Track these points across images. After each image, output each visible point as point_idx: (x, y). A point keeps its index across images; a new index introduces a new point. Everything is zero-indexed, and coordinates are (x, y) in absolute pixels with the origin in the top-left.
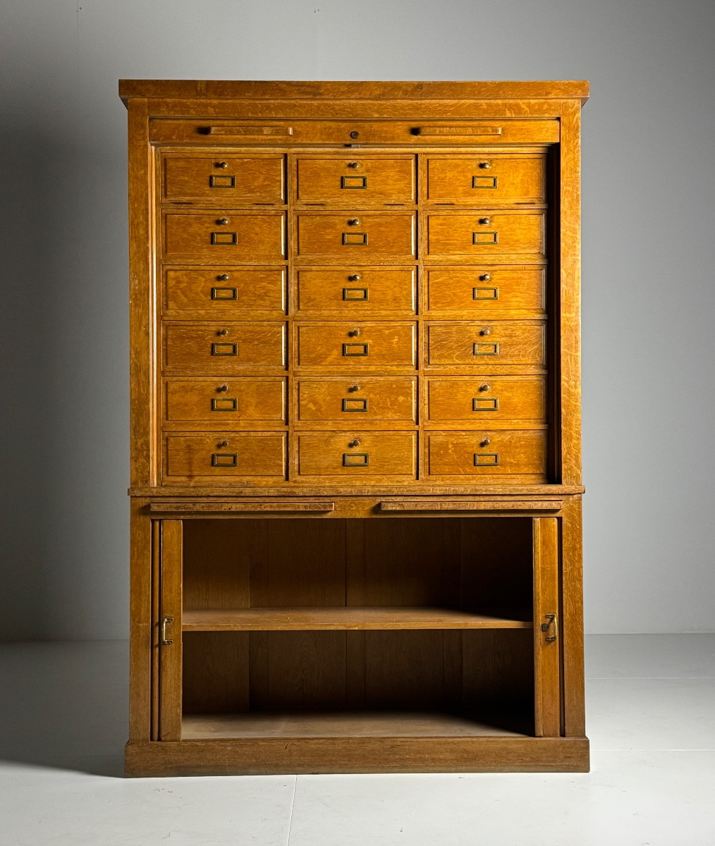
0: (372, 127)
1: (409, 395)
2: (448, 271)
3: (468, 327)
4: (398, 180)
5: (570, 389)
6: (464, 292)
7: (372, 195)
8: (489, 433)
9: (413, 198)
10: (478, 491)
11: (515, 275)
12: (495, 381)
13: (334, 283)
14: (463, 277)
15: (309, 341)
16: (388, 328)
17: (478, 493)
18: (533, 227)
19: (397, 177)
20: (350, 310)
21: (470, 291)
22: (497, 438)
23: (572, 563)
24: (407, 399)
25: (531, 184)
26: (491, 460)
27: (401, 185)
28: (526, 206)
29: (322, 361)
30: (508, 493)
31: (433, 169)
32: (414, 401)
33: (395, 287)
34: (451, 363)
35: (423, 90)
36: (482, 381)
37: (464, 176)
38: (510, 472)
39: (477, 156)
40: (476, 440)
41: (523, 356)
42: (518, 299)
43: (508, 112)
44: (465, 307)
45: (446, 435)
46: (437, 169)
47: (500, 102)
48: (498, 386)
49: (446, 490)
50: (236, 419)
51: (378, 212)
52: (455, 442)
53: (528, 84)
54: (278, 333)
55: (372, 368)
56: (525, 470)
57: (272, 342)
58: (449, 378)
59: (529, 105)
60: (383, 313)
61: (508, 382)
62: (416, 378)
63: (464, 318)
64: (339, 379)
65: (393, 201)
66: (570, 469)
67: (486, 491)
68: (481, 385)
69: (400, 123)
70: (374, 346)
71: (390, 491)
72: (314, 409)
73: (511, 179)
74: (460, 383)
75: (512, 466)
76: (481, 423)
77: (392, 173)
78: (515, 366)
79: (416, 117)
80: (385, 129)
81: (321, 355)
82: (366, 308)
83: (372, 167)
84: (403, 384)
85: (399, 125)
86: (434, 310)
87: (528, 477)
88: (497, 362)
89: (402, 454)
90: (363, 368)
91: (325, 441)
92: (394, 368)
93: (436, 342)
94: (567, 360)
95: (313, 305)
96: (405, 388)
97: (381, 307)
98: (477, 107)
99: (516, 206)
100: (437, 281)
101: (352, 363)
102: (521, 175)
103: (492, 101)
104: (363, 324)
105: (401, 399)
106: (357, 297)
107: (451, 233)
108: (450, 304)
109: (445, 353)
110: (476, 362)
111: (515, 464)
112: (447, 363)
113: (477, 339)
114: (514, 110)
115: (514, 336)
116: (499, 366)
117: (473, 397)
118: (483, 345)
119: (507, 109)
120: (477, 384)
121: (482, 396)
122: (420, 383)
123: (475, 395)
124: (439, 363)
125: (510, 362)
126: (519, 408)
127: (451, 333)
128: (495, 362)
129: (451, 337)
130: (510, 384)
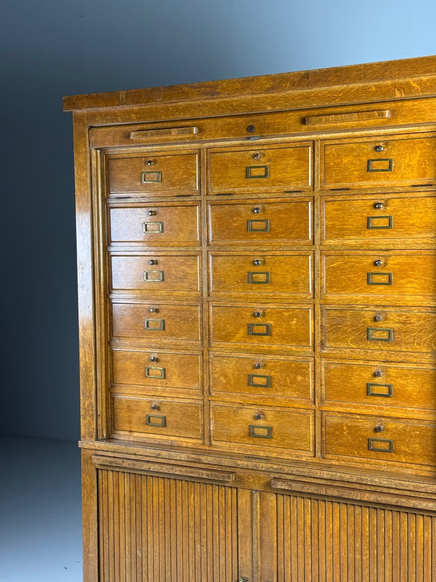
0: (265, 119)
1: (305, 375)
2: (343, 256)
3: (363, 312)
4: (296, 168)
6: (359, 277)
7: (274, 183)
8: (383, 419)
9: (310, 185)
10: (364, 480)
11: (410, 260)
12: (390, 367)
13: (241, 267)
14: (358, 263)
15: (220, 320)
16: (287, 310)
17: (364, 482)
18: (430, 210)
19: (295, 164)
20: (254, 292)
21: (363, 276)
22: (391, 425)
24: (305, 378)
25: (428, 165)
26: (384, 446)
27: (299, 172)
28: (423, 189)
29: (230, 339)
30: (394, 487)
31: (329, 154)
32: (311, 381)
33: (294, 271)
34: (346, 346)
35: (309, 80)
36: (376, 366)
37: (359, 160)
38: (404, 461)
39: (372, 139)
40: (369, 425)
41: (418, 344)
42: (413, 285)
43: (397, 92)
44: (360, 291)
45: (341, 417)
46: (334, 155)
47: (389, 82)
48: (392, 373)
50: (163, 385)
51: (279, 200)
52: (350, 425)
53: (416, 61)
54: (195, 312)
55: (274, 347)
56: (420, 460)
57: (191, 320)
58: (344, 362)
59: (420, 83)
60: (284, 295)
61: (402, 369)
62: (313, 359)
63: (358, 303)
64: (245, 355)
65: (292, 188)
67: (371, 481)
68: (374, 370)
69: (291, 114)
70: (275, 327)
71: (281, 469)
72: (224, 381)
73: (408, 160)
74: (355, 367)
75: (406, 455)
76: (375, 408)
77: (291, 161)
78: (411, 354)
79: (306, 106)
80: (277, 121)
81: (230, 333)
82: (268, 291)
83: (273, 156)
85: (291, 116)
86: (330, 293)
87: (424, 468)
88: (391, 348)
89: (301, 431)
90: (266, 346)
91: (234, 411)
92: (294, 348)
93: (332, 326)
95: (223, 288)
96: (303, 368)
97: (282, 290)
98: (365, 90)
99: (411, 189)
100: (332, 266)
101: (256, 342)
102: (417, 156)
103: (381, 83)
104: (266, 306)
105: (299, 378)
106: (260, 280)
107: (346, 218)
108: (344, 289)
109: (340, 337)
110: (370, 346)
111: (410, 453)
112: (343, 346)
113: (372, 324)
114: (404, 89)
115: (409, 323)
116: (393, 353)
117: (367, 382)
118: (377, 330)
119: (396, 89)
120: (371, 370)
121: (376, 381)
122: (317, 365)
123: (369, 380)
124: (334, 346)
125: (404, 349)
126: (414, 396)
127: (346, 317)
128: (390, 348)
129: (346, 321)
130: (405, 371)
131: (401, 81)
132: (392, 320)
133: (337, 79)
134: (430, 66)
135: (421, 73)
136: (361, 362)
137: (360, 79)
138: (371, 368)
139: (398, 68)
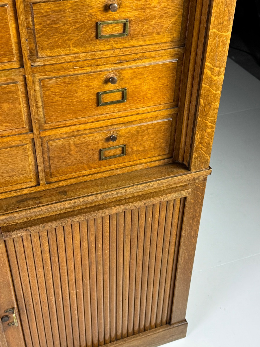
5: (213, 77)
8: (115, 127)
12: (124, 69)
23: (191, 227)
24: (14, 105)
26: (117, 152)
32: (23, 106)
34: (67, 52)
38: (135, 158)
40: (99, 137)
41: (158, 33)
45: (67, 138)
48: (127, 74)
49: (75, 202)
52: (78, 143)
56: (151, 154)
58: (66, 73)
62: (21, 78)
66: (201, 156)
68: (105, 75)
74: (81, 77)
75: (138, 153)
84: (5, 88)
88: (126, 45)
89: (17, 165)
93: (44, 27)
94: (215, 44)
96: (9, 93)
105: (6, 106)
109: (59, 40)
110: (100, 47)
111: (142, 151)
112: (63, 53)
113: (101, 16)
115: (149, 8)
116: (128, 49)
117: (97, 91)
118: (108, 24)
120: (101, 76)
121: (107, 88)
122: (30, 84)
123: (99, 88)
124: (51, 55)
125: (141, 43)
126: (149, 95)
127: (65, 11)
128: (124, 45)
129: (65, 17)
130: (141, 70)
132: (129, 7)
136: (88, 70)
138: (101, 74)
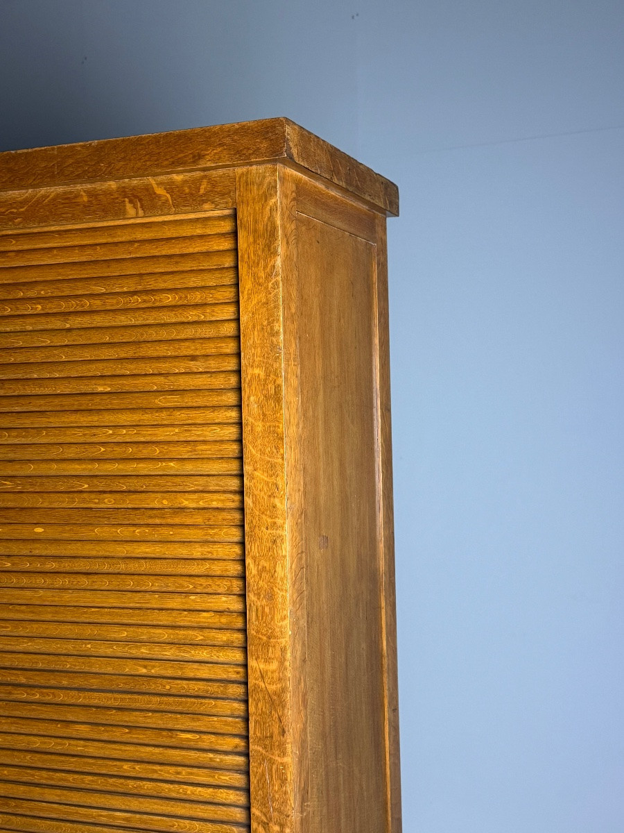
43: (129, 207)
47: (113, 185)
59: (170, 188)
114: (140, 200)
119: (127, 200)
131: (135, 182)
133: (9, 175)
134: (182, 152)
135: (166, 166)
137: (53, 177)
139: (123, 155)
